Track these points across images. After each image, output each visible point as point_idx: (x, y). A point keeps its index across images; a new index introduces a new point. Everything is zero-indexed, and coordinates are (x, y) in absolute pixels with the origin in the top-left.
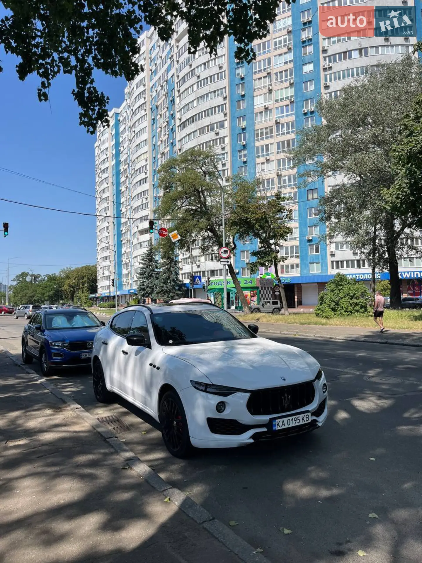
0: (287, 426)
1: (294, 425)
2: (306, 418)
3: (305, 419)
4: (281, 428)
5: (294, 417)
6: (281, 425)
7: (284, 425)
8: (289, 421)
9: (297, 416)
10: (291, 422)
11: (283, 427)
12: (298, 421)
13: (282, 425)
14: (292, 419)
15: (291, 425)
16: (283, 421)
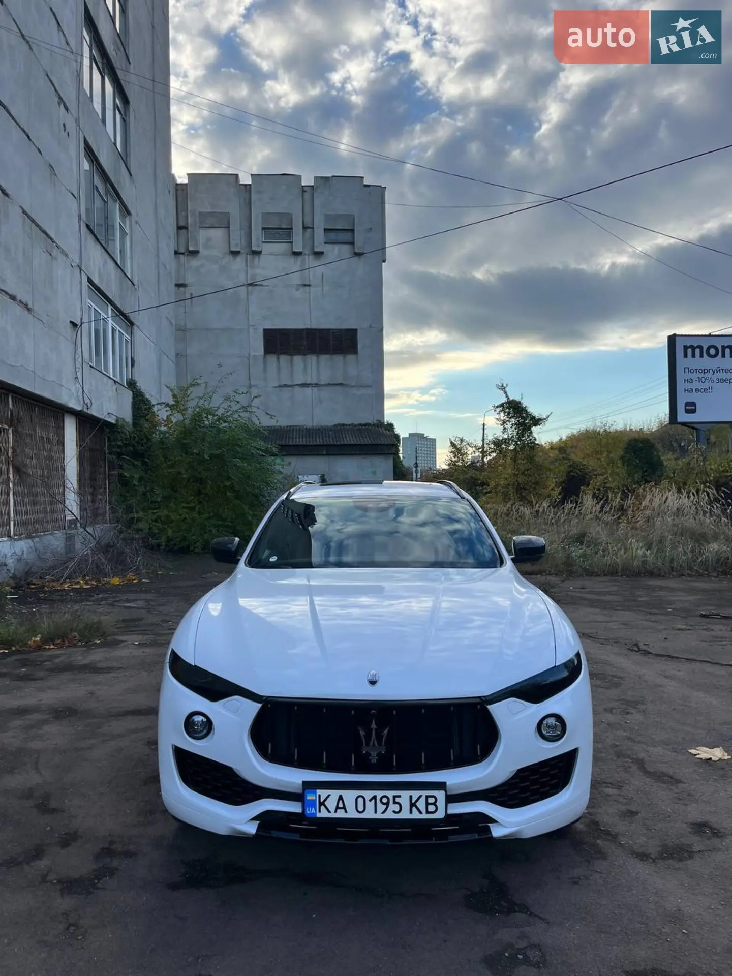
0: (352, 814)
1: (379, 816)
2: (427, 804)
3: (421, 804)
4: (333, 815)
5: (379, 794)
6: (332, 809)
7: (344, 808)
8: (360, 800)
9: (390, 794)
10: (370, 805)
11: (341, 814)
12: (393, 807)
13: (337, 808)
14: (375, 797)
15: (369, 814)
16: (341, 798)
